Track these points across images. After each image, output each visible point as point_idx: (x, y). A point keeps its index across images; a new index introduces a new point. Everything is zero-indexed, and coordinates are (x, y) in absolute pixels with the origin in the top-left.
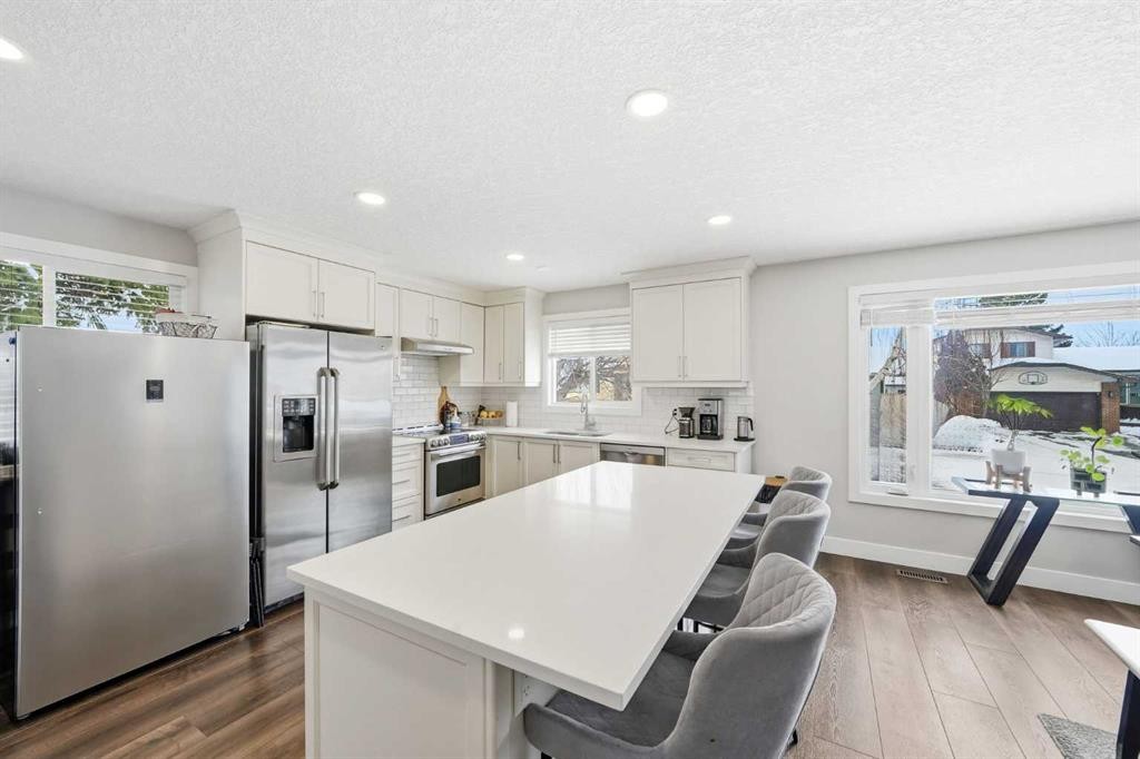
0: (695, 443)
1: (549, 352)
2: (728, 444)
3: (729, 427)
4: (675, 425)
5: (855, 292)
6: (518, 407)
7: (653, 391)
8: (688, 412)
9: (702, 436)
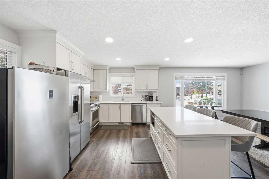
0: (148, 102)
1: (111, 82)
2: (154, 102)
3: (154, 98)
4: (143, 98)
5: (174, 74)
6: (102, 96)
7: (138, 92)
8: (146, 96)
9: (150, 101)
